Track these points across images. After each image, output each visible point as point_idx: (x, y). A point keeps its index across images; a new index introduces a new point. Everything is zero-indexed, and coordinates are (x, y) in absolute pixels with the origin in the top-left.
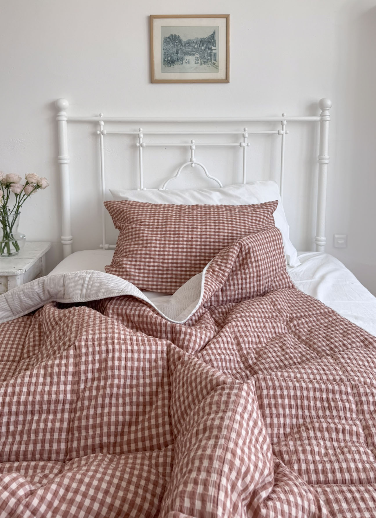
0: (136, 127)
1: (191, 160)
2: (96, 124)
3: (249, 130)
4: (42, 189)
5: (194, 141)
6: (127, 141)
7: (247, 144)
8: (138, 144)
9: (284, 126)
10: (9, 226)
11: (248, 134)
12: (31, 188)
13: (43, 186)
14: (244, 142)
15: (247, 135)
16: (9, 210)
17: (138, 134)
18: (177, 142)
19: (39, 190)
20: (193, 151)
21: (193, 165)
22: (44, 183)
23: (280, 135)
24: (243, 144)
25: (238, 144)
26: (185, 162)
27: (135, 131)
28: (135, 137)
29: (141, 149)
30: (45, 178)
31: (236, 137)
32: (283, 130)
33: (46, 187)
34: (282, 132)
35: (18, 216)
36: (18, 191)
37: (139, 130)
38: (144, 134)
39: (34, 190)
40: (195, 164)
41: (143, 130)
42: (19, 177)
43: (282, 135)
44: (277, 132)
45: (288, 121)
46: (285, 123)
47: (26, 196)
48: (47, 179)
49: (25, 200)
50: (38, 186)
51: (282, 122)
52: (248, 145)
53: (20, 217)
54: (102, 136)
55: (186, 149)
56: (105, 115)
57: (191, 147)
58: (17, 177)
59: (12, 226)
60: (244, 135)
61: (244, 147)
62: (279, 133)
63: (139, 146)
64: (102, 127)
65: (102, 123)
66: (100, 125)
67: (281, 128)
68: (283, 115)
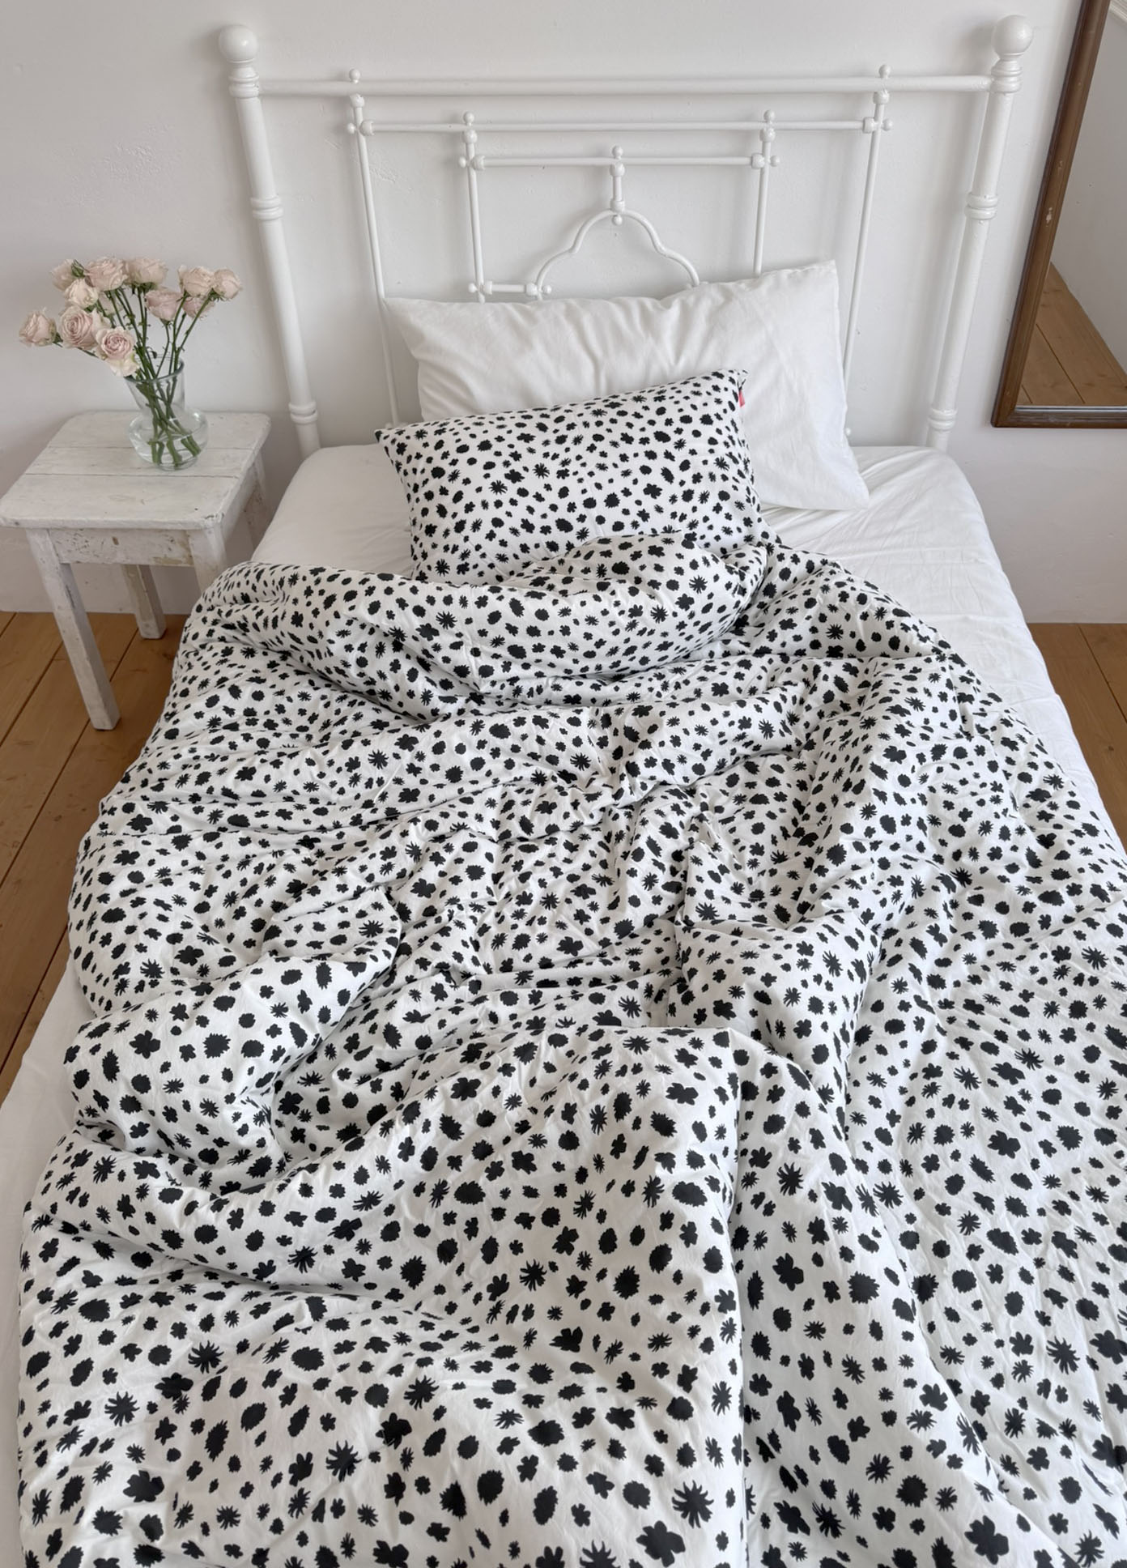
0: (455, 109)
1: (613, 207)
2: (342, 103)
3: (780, 117)
4: (226, 299)
5: (620, 152)
7: (772, 159)
8: (463, 162)
9: (882, 107)
10: (163, 398)
11: (775, 130)
12: (198, 301)
13: (227, 294)
14: (763, 154)
15: (771, 134)
16: (155, 355)
17: (463, 133)
19: (217, 303)
20: (619, 180)
21: (619, 220)
22: (228, 285)
23: (867, 132)
24: (761, 161)
25: (746, 160)
27: (453, 120)
28: (457, 139)
29: (474, 173)
30: (228, 272)
31: (741, 138)
32: (876, 117)
33: (235, 296)
34: (872, 124)
35: (179, 377)
36: (168, 314)
37: (466, 121)
38: (478, 128)
39: (206, 303)
40: (623, 216)
41: (476, 118)
42: (161, 268)
43: (874, 133)
44: (860, 125)
45: (895, 93)
46: (885, 96)
47: (188, 321)
48: (232, 273)
49: (188, 333)
50: (214, 295)
51: (876, 97)
52: (772, 164)
53: (185, 376)
54: (363, 139)
55: (598, 174)
56: (366, 75)
57: (612, 169)
58: (157, 267)
59: (170, 397)
60: (762, 135)
61: (762, 170)
62: (863, 128)
63: (467, 167)
64: (360, 111)
65: (360, 101)
66: (355, 109)
67: (872, 114)
68: (882, 72)
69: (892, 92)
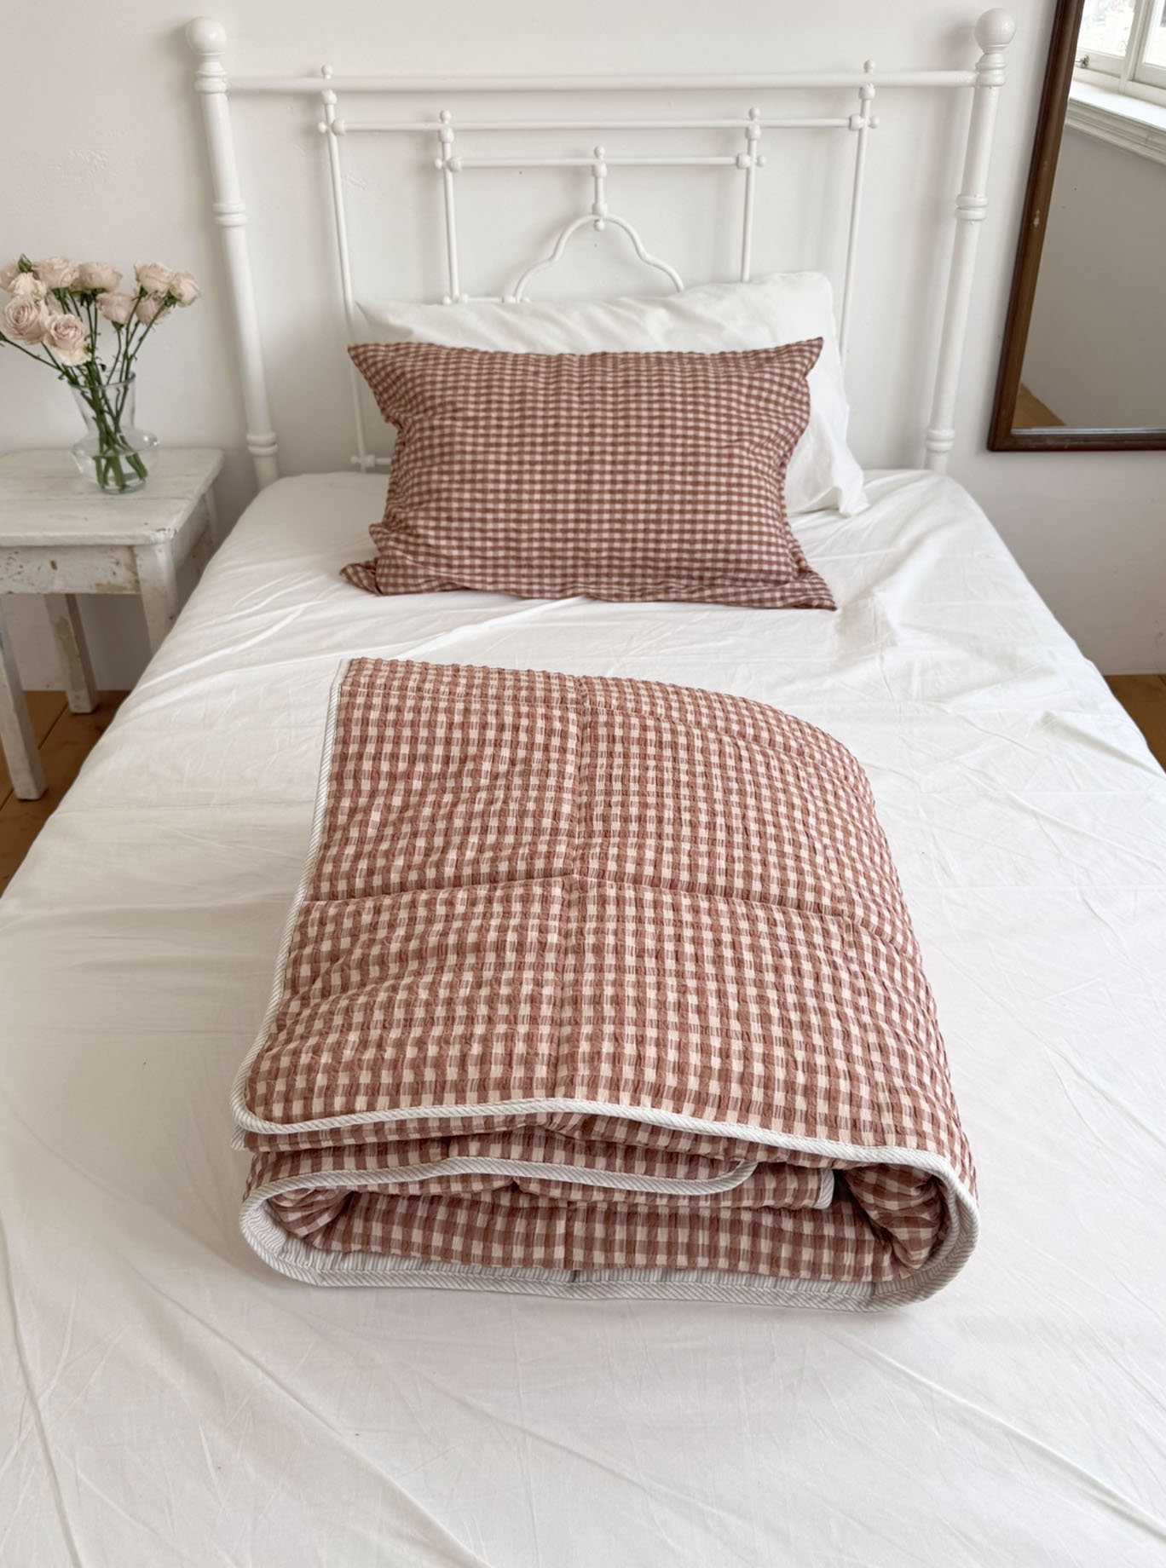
0: (432, 106)
1: (595, 211)
2: (313, 99)
3: (766, 113)
4: (183, 305)
5: (602, 151)
6: (406, 152)
7: (758, 159)
8: (439, 163)
9: (868, 103)
10: (110, 412)
11: (761, 128)
12: (153, 303)
13: (187, 298)
14: (749, 153)
15: (757, 132)
16: (103, 367)
17: (439, 132)
18: (554, 153)
19: (175, 310)
20: (601, 182)
21: (601, 225)
22: (186, 289)
23: (854, 130)
24: (747, 161)
25: (732, 160)
26: (577, 215)
27: (429, 119)
28: (431, 139)
29: (450, 175)
30: (187, 275)
31: (726, 137)
32: (862, 114)
33: (193, 300)
34: (859, 122)
35: (130, 386)
36: (121, 315)
37: (442, 118)
38: (455, 131)
39: (161, 309)
40: (605, 220)
41: (453, 117)
42: (114, 272)
43: (860, 130)
44: (846, 122)
45: (880, 88)
46: (871, 92)
47: (142, 328)
48: (193, 279)
49: (141, 340)
50: (171, 299)
51: (861, 91)
52: (759, 164)
53: (136, 387)
54: (334, 138)
55: (579, 176)
56: (339, 70)
57: (593, 169)
58: (109, 272)
59: (119, 413)
60: (748, 132)
61: (748, 169)
62: (850, 126)
63: (443, 168)
64: (331, 109)
65: (331, 97)
66: (326, 105)
67: (859, 111)
68: (866, 67)
69: (878, 87)
